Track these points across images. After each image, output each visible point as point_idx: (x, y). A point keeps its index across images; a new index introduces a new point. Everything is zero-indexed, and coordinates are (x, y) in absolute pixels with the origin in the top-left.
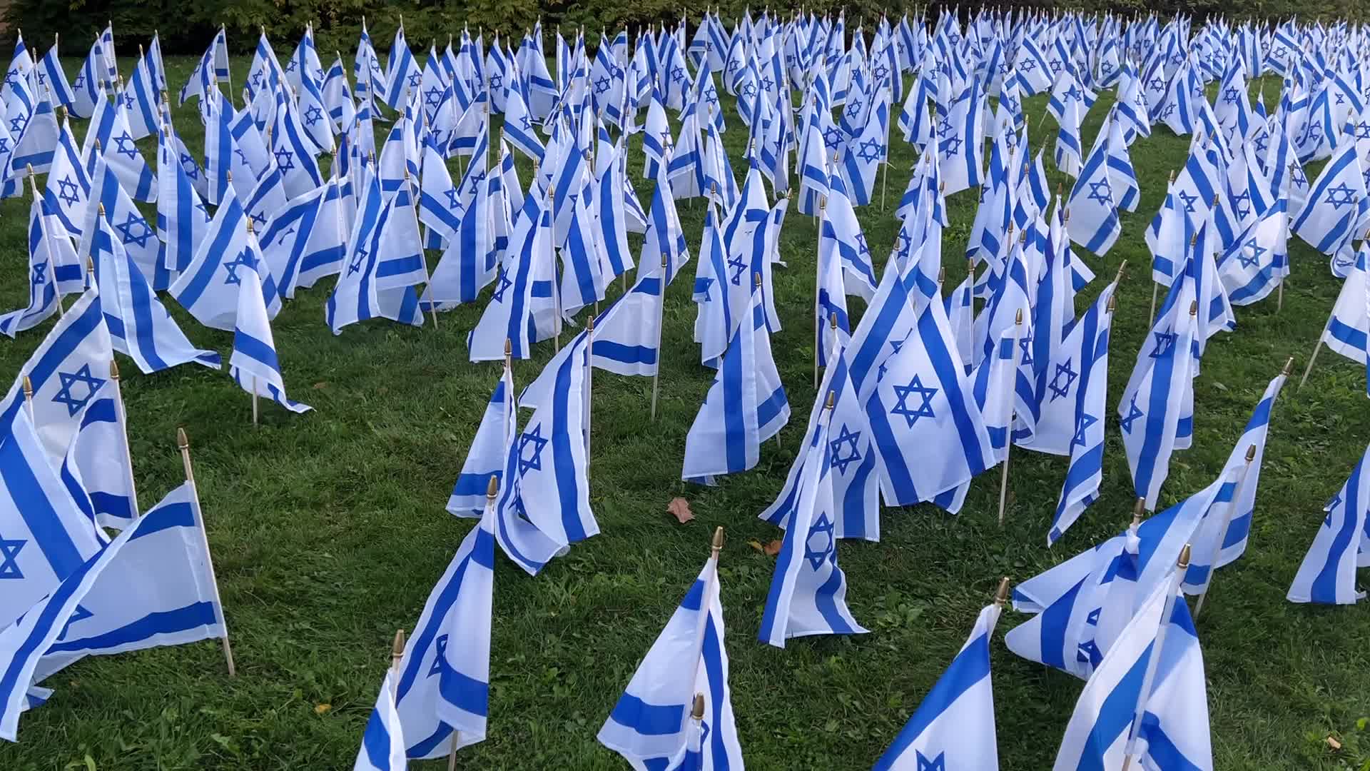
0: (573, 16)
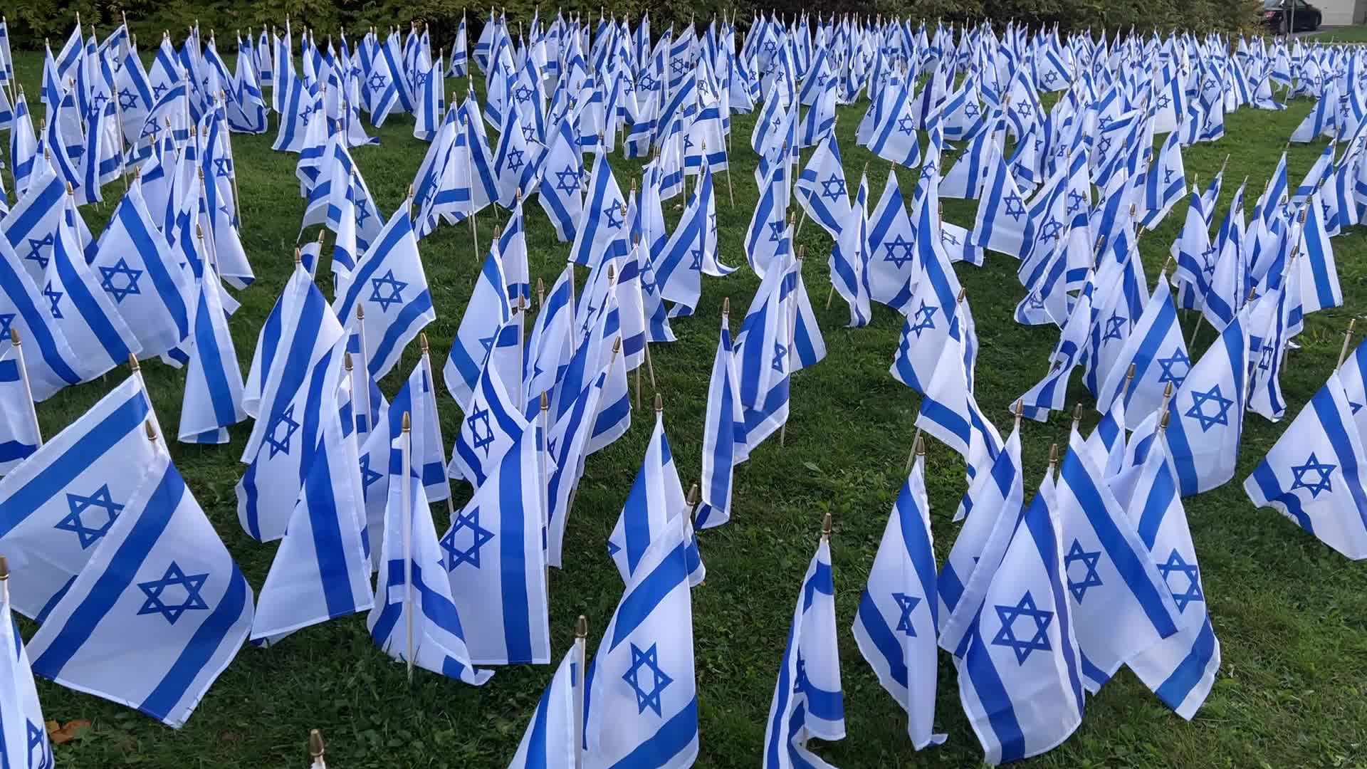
0: (369, 14)
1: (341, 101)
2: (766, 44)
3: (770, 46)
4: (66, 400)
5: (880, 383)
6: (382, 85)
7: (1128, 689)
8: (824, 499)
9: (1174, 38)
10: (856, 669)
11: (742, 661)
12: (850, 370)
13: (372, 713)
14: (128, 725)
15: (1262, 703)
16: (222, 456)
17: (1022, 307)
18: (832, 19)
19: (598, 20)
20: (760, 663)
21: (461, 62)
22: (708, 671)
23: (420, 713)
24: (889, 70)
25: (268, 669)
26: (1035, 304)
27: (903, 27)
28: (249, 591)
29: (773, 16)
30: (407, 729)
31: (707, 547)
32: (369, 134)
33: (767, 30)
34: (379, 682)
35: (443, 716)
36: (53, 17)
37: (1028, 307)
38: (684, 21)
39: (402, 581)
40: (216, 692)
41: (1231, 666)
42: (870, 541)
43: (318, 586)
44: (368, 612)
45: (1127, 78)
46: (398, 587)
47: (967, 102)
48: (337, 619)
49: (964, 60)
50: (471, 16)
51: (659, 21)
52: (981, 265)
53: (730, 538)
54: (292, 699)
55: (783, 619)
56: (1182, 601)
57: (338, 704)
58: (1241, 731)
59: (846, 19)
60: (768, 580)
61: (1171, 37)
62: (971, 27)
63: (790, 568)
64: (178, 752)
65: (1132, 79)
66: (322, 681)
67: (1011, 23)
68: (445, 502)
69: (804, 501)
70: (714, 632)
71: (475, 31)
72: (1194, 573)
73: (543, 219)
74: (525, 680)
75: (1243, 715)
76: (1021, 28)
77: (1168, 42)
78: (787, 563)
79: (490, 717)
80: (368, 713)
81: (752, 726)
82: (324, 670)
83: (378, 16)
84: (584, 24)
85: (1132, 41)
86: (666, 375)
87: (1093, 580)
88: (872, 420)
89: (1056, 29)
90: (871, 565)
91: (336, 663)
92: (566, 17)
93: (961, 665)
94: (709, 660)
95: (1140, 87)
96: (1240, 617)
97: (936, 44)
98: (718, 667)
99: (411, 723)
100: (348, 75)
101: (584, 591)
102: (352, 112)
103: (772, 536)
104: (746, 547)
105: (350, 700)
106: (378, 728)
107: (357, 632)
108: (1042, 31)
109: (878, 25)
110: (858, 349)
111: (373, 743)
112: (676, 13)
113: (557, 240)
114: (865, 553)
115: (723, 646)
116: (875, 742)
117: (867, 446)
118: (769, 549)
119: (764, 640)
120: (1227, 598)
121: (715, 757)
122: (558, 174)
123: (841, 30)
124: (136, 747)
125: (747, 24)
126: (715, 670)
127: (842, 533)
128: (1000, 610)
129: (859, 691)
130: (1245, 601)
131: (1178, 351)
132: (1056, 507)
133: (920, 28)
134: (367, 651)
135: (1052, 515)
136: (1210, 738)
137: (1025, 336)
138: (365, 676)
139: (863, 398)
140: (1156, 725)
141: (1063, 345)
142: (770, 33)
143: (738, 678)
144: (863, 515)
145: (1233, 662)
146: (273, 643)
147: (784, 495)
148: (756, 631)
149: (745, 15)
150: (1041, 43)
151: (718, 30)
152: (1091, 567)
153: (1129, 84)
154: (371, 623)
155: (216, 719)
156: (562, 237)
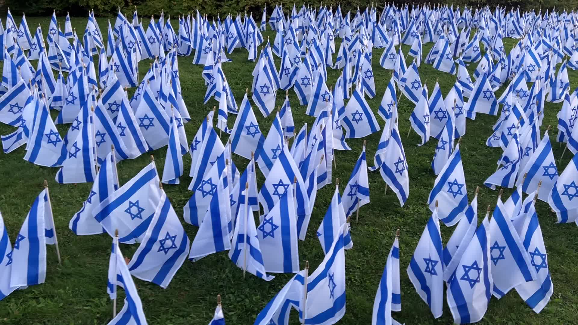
1: (218, 45)
2: (389, 17)
3: (391, 17)
4: (122, 165)
5: (427, 170)
6: (232, 37)
7: (516, 300)
8: (401, 218)
9: (573, 13)
10: (408, 285)
11: (365, 279)
12: (415, 164)
13: (231, 288)
14: (149, 286)
15: (571, 309)
16: (177, 189)
17: (490, 139)
18: (418, 6)
19: (320, 7)
20: (371, 280)
21: (264, 25)
22: (352, 282)
23: (248, 289)
24: (441, 29)
25: (195, 269)
26: (495, 138)
27: (449, 8)
28: (188, 241)
29: (393, 5)
30: (244, 294)
31: (353, 234)
32: (228, 58)
33: (391, 11)
34: (234, 277)
35: (255, 291)
36: (107, 4)
37: (492, 139)
38: (355, 6)
39: (243, 241)
40: (178, 277)
41: (560, 294)
42: (418, 235)
43: (212, 241)
44: (229, 250)
45: (547, 35)
46: (242, 244)
47: (474, 46)
48: (219, 252)
49: (476, 23)
50: (268, 5)
51: (345, 6)
52: (474, 119)
53: (363, 231)
54: (203, 281)
55: (381, 264)
56: (538, 268)
57: (220, 284)
58: (560, 319)
59: (425, 6)
60: (377, 248)
61: (572, 13)
62: (480, 8)
63: (385, 244)
64: (166, 297)
65: (549, 35)
66: (214, 275)
67: (498, 7)
68: (257, 212)
69: (393, 218)
70: (354, 267)
71: (270, 12)
72: (544, 257)
73: (295, 96)
74: (284, 280)
75: (562, 313)
76: (503, 9)
77: (570, 15)
78: (384, 242)
79: (272, 292)
80: (230, 288)
81: (368, 304)
82: (215, 271)
83: (231, 5)
84: (314, 9)
85: (553, 14)
86: (341, 163)
87: (501, 257)
88: (423, 185)
89: (518, 9)
90: (417, 244)
91: (219, 269)
92: (306, 5)
93: (449, 286)
94: (352, 278)
95: (553, 39)
96: (566, 274)
97: (464, 16)
98: (355, 280)
99: (245, 292)
100: (221, 33)
101: (307, 248)
102: (222, 49)
103: (379, 231)
104: (368, 235)
105: (224, 283)
106: (233, 293)
107: (226, 258)
108: (512, 10)
109: (438, 7)
110: (419, 155)
111: (232, 299)
112: (352, 4)
113: (300, 105)
114: (415, 240)
115: (358, 273)
116: (414, 313)
117: (420, 196)
118: (378, 237)
119: (374, 271)
120: (562, 267)
121: (353, 313)
122: (302, 79)
123: (422, 10)
124: (152, 294)
125: (382, 7)
126: (354, 281)
127: (407, 231)
128: (465, 267)
129: (409, 293)
130: (569, 268)
131: (552, 163)
132: (489, 229)
133: (457, 9)
134: (229, 265)
135: (487, 232)
136: (547, 321)
137: (490, 152)
138: (229, 274)
139: (420, 176)
140: (526, 315)
141: (504, 158)
142: (391, 12)
143: (363, 285)
144: (416, 225)
145: (561, 292)
146: (197, 260)
147: (385, 215)
148: (371, 268)
149: (381, 4)
150: (511, 16)
151: (369, 10)
152: (501, 252)
153: (548, 38)
154: (230, 255)
155: (178, 286)
156: (302, 103)
